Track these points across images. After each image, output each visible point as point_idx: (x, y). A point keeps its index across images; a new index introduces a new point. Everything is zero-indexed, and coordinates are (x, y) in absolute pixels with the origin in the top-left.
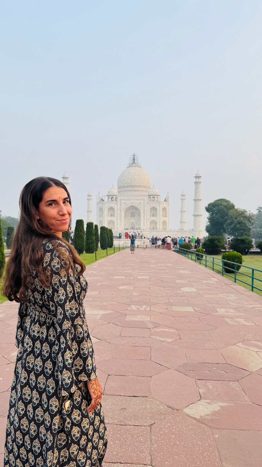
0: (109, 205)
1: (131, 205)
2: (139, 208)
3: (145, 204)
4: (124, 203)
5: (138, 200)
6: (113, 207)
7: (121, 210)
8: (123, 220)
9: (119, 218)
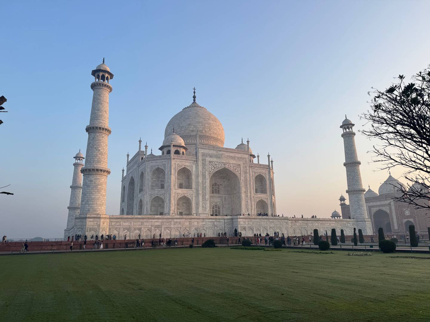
0: (180, 164)
1: (223, 167)
2: (237, 174)
3: (246, 167)
4: (210, 162)
5: (233, 158)
6: (187, 168)
7: (204, 176)
8: (207, 197)
9: (200, 192)
